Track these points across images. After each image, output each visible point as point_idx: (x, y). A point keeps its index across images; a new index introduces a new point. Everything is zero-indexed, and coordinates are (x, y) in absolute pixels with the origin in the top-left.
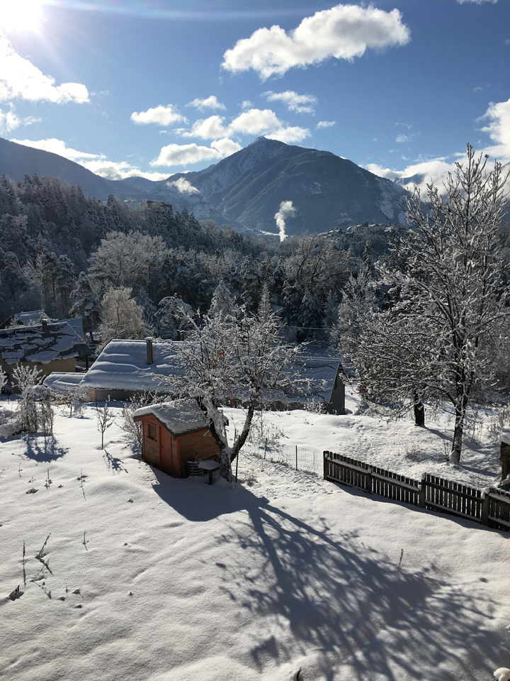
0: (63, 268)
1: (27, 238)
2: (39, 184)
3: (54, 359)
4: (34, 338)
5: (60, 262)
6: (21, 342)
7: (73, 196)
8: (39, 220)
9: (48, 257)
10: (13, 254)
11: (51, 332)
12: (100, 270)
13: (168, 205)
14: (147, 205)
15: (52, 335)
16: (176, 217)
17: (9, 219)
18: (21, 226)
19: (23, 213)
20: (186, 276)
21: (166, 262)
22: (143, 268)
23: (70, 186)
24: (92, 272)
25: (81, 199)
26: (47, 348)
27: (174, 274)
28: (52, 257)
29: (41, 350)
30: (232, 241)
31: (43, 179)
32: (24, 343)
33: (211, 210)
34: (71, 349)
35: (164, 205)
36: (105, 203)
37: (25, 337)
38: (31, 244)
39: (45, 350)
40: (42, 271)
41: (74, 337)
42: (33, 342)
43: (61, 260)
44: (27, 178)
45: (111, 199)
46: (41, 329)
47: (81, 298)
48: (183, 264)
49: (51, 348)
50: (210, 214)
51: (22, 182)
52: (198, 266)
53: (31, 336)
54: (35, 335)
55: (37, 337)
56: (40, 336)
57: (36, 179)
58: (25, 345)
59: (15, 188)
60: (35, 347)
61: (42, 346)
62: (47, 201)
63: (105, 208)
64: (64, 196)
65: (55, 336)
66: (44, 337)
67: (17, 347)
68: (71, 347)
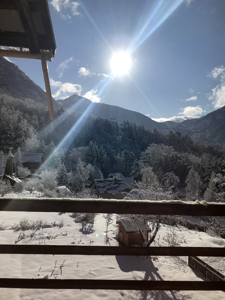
0: (131, 157)
1: (120, 145)
2: (128, 124)
3: (117, 193)
4: (111, 184)
5: (130, 155)
6: (106, 185)
7: (140, 129)
8: (126, 138)
9: (126, 152)
10: (114, 151)
11: (118, 182)
12: (145, 159)
13: (179, 133)
14: (170, 133)
15: (118, 184)
16: (182, 138)
17: (115, 137)
18: (119, 140)
19: (121, 135)
20: (180, 164)
21: (173, 157)
22: (163, 159)
23: (140, 125)
24: (141, 159)
25: (143, 130)
26: (115, 188)
27: (176, 163)
28: (127, 152)
29: (113, 189)
30: (208, 149)
31: (130, 122)
32: (107, 186)
33: (201, 135)
34: (124, 190)
35: (177, 133)
36: (152, 132)
37: (108, 183)
38: (122, 147)
39: (114, 189)
40: (123, 157)
41: (126, 185)
42: (110, 185)
43: (130, 154)
44: (125, 122)
45: (155, 130)
46: (114, 181)
47: (135, 169)
48: (180, 159)
49: (117, 189)
50: (201, 137)
51: (123, 123)
52: (187, 160)
53: (110, 183)
54: (112, 183)
55: (112, 184)
56: (113, 183)
57: (128, 122)
58: (108, 186)
59: (120, 126)
60: (110, 187)
61: (113, 188)
62: (130, 131)
63: (152, 134)
64: (137, 129)
65: (119, 184)
66: (115, 184)
67: (104, 187)
68: (124, 189)
